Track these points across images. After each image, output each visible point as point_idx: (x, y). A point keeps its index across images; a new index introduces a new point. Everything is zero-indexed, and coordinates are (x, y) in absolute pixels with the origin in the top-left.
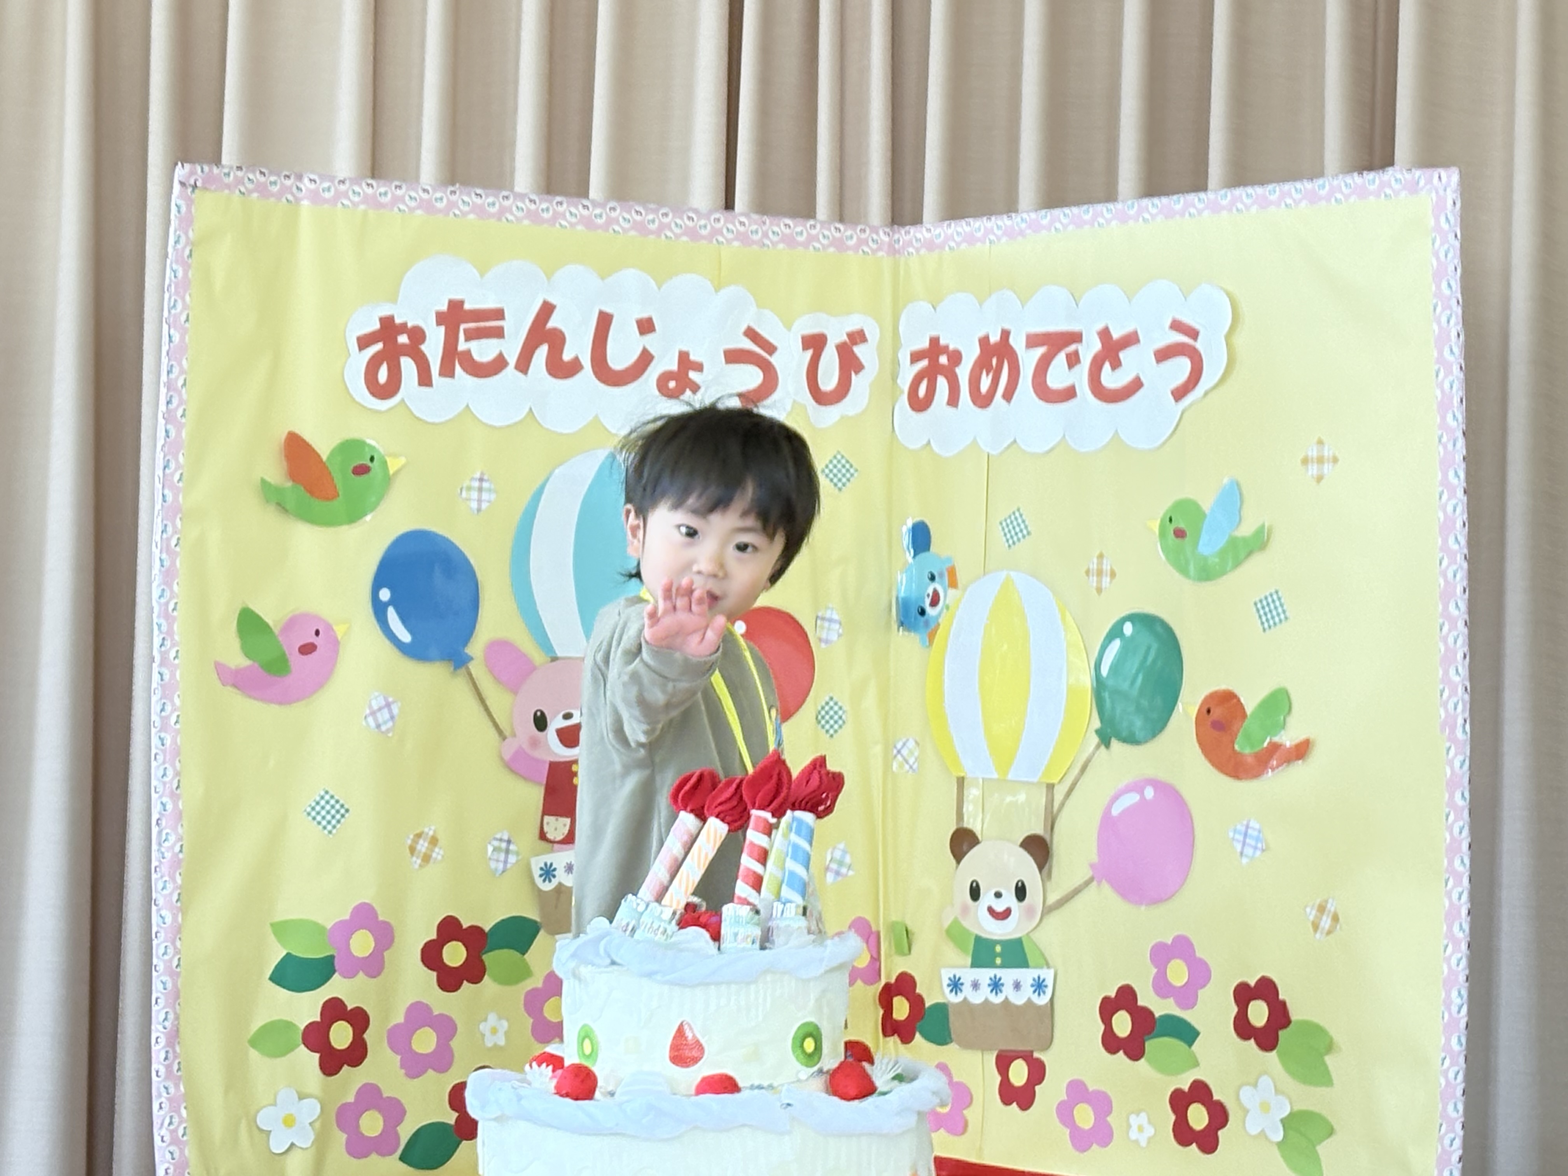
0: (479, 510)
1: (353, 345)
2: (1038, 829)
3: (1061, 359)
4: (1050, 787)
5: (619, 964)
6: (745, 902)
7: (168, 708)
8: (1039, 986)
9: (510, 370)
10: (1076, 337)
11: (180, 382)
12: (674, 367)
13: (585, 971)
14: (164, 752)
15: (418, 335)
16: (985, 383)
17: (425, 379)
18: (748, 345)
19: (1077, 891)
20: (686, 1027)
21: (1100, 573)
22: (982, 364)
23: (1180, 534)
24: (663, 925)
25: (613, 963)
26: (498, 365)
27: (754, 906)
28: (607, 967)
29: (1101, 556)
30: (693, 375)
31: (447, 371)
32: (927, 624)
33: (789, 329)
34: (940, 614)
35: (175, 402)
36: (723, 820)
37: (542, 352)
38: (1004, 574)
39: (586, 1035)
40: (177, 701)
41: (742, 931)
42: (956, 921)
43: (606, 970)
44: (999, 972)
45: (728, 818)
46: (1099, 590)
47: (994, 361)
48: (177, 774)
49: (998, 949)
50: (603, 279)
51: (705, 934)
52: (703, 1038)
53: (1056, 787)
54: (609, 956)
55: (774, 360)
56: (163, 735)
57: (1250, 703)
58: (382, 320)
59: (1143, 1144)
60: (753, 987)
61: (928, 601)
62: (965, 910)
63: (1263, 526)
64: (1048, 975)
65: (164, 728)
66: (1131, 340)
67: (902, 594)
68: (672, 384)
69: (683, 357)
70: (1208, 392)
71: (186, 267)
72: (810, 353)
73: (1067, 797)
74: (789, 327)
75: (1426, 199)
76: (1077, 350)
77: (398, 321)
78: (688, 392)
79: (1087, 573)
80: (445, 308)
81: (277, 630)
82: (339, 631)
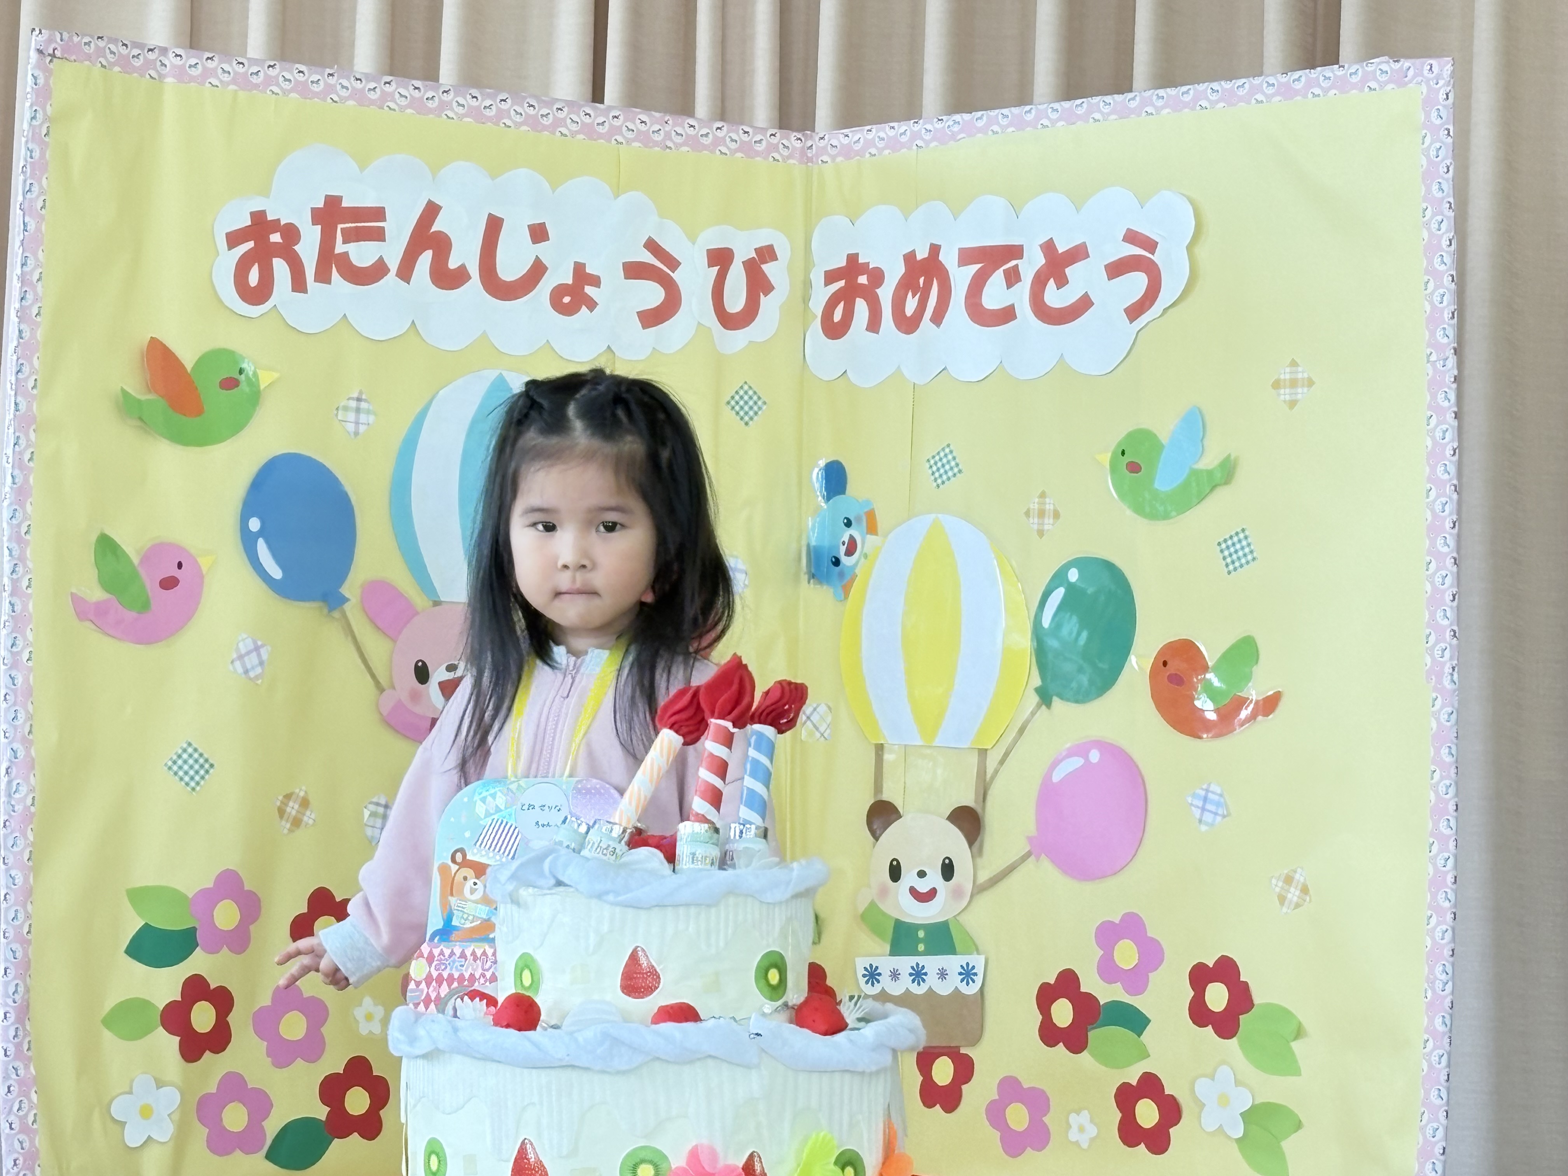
0: (356, 434)
1: (222, 242)
2: (968, 799)
3: (998, 278)
4: (983, 753)
5: (566, 885)
6: (703, 819)
7: (20, 643)
8: (968, 974)
9: (391, 278)
10: (1015, 252)
11: (36, 276)
12: (570, 281)
13: (525, 893)
14: (15, 692)
15: (291, 233)
16: (911, 305)
17: (299, 284)
18: (648, 258)
19: (1011, 869)
20: (640, 953)
21: (1042, 514)
22: (907, 284)
23: (1134, 468)
24: (613, 844)
25: (559, 883)
26: (378, 271)
27: (713, 823)
28: (550, 889)
29: (1043, 495)
30: (589, 290)
31: (323, 276)
32: (841, 575)
33: (695, 243)
34: (857, 562)
35: (30, 296)
36: (677, 732)
37: (425, 259)
38: (933, 516)
39: (526, 963)
40: (29, 636)
41: (700, 851)
42: (872, 904)
43: (548, 892)
44: (922, 960)
45: (684, 730)
46: (1041, 533)
47: (922, 280)
48: (28, 717)
49: (921, 934)
50: (493, 178)
51: (660, 855)
52: (659, 966)
53: (988, 752)
54: (555, 877)
55: (676, 276)
56: (13, 673)
57: (1210, 654)
58: (254, 215)
59: (1085, 1146)
60: (713, 910)
61: (843, 549)
62: (884, 892)
63: (1229, 455)
64: (978, 962)
65: (15, 664)
66: (1078, 254)
67: (813, 543)
68: (567, 300)
69: (579, 269)
70: (1166, 310)
71: (44, 146)
72: (716, 269)
73: (1002, 762)
74: (693, 240)
75: (1417, 92)
76: (1017, 266)
77: (270, 218)
78: (584, 308)
79: (1027, 514)
80: (321, 205)
81: (136, 560)
82: (204, 563)
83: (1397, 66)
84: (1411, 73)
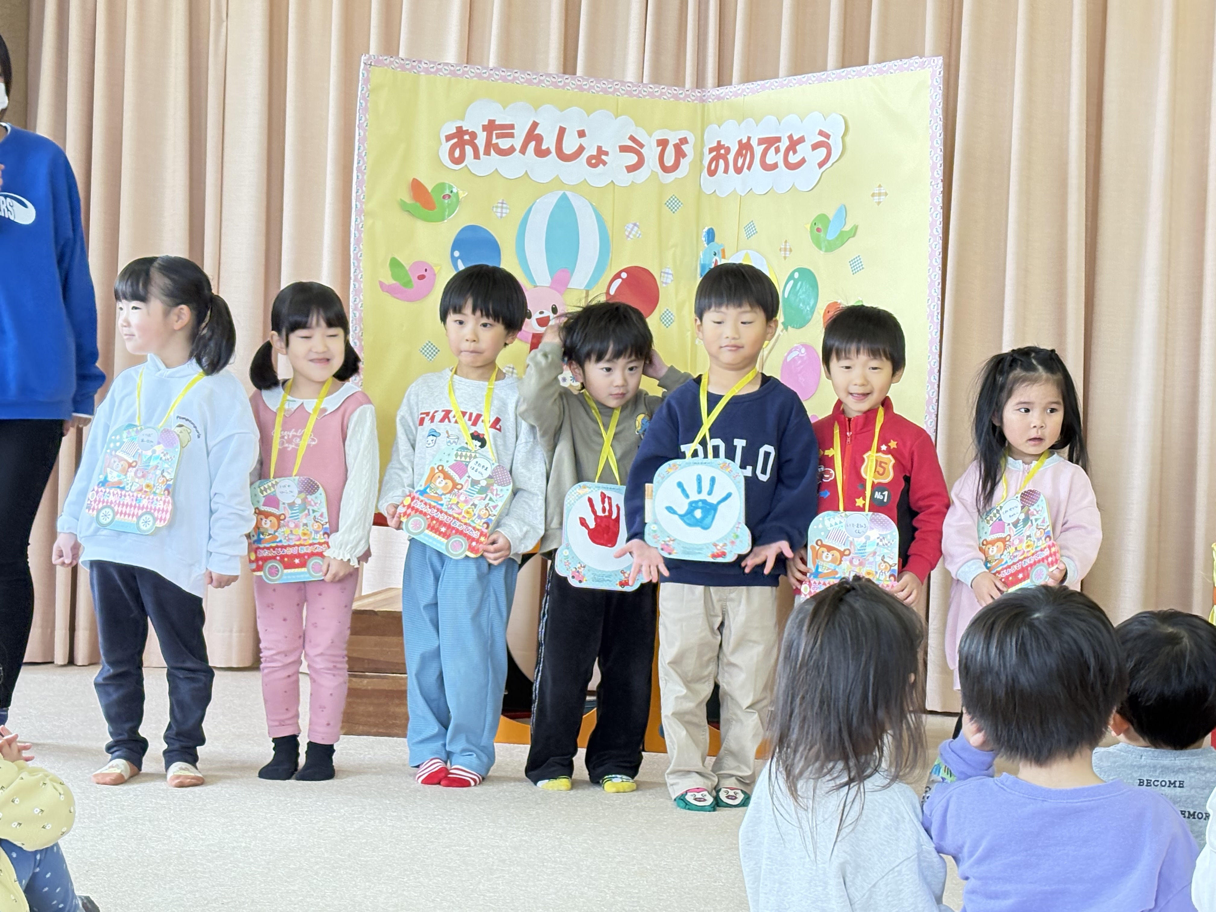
0: (501, 217)
1: (443, 139)
3: (772, 151)
7: (358, 300)
9: (517, 152)
10: (778, 139)
11: (364, 154)
12: (595, 153)
14: (356, 319)
15: (473, 135)
16: (740, 162)
17: (477, 156)
18: (630, 143)
21: (785, 250)
22: (739, 154)
26: (512, 150)
29: (786, 242)
30: (603, 157)
31: (487, 153)
33: (651, 137)
35: (361, 162)
37: (532, 145)
38: (745, 251)
40: (362, 297)
46: (785, 258)
47: (744, 152)
48: (361, 329)
50: (561, 111)
55: (642, 150)
56: (355, 312)
58: (457, 128)
61: (713, 265)
63: (855, 225)
65: (356, 309)
66: (801, 140)
67: (702, 262)
68: (594, 161)
69: (599, 148)
70: (833, 164)
71: (367, 101)
72: (660, 148)
73: (770, 353)
74: (650, 135)
75: (928, 72)
76: (778, 146)
77: (464, 129)
78: (601, 165)
79: (780, 250)
80: (486, 123)
81: (407, 268)
82: (436, 270)
83: (921, 60)
84: (926, 63)
